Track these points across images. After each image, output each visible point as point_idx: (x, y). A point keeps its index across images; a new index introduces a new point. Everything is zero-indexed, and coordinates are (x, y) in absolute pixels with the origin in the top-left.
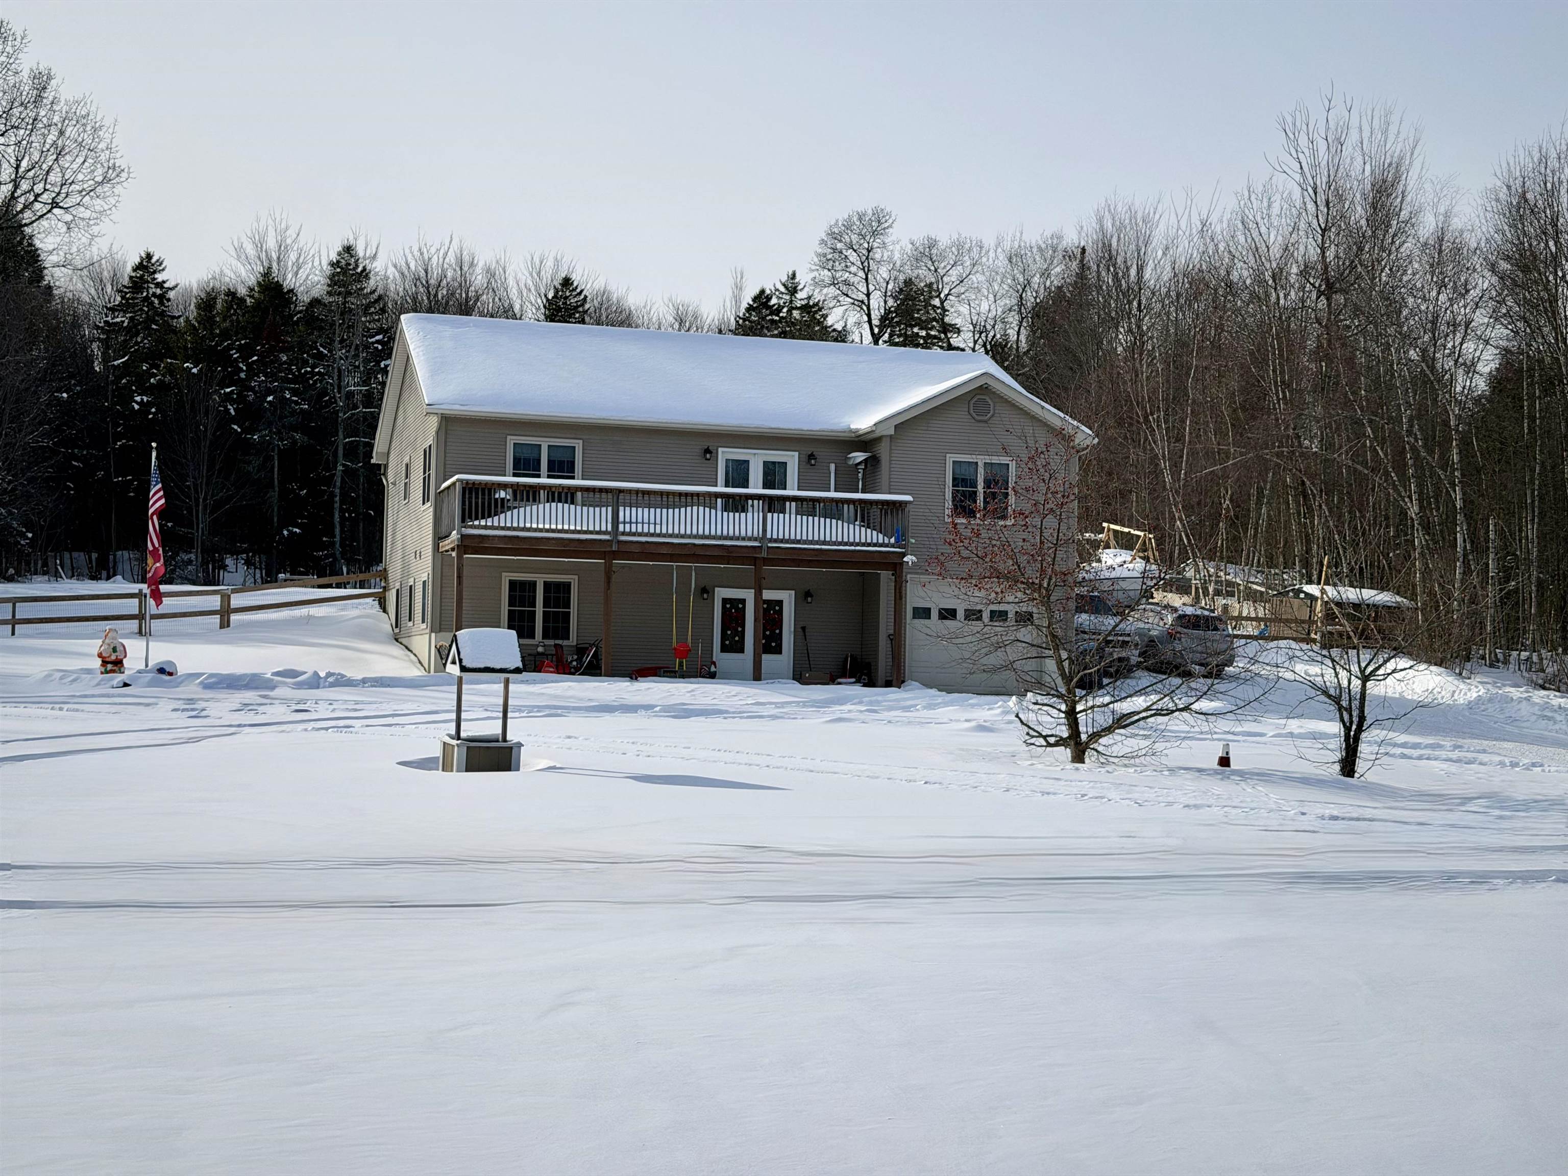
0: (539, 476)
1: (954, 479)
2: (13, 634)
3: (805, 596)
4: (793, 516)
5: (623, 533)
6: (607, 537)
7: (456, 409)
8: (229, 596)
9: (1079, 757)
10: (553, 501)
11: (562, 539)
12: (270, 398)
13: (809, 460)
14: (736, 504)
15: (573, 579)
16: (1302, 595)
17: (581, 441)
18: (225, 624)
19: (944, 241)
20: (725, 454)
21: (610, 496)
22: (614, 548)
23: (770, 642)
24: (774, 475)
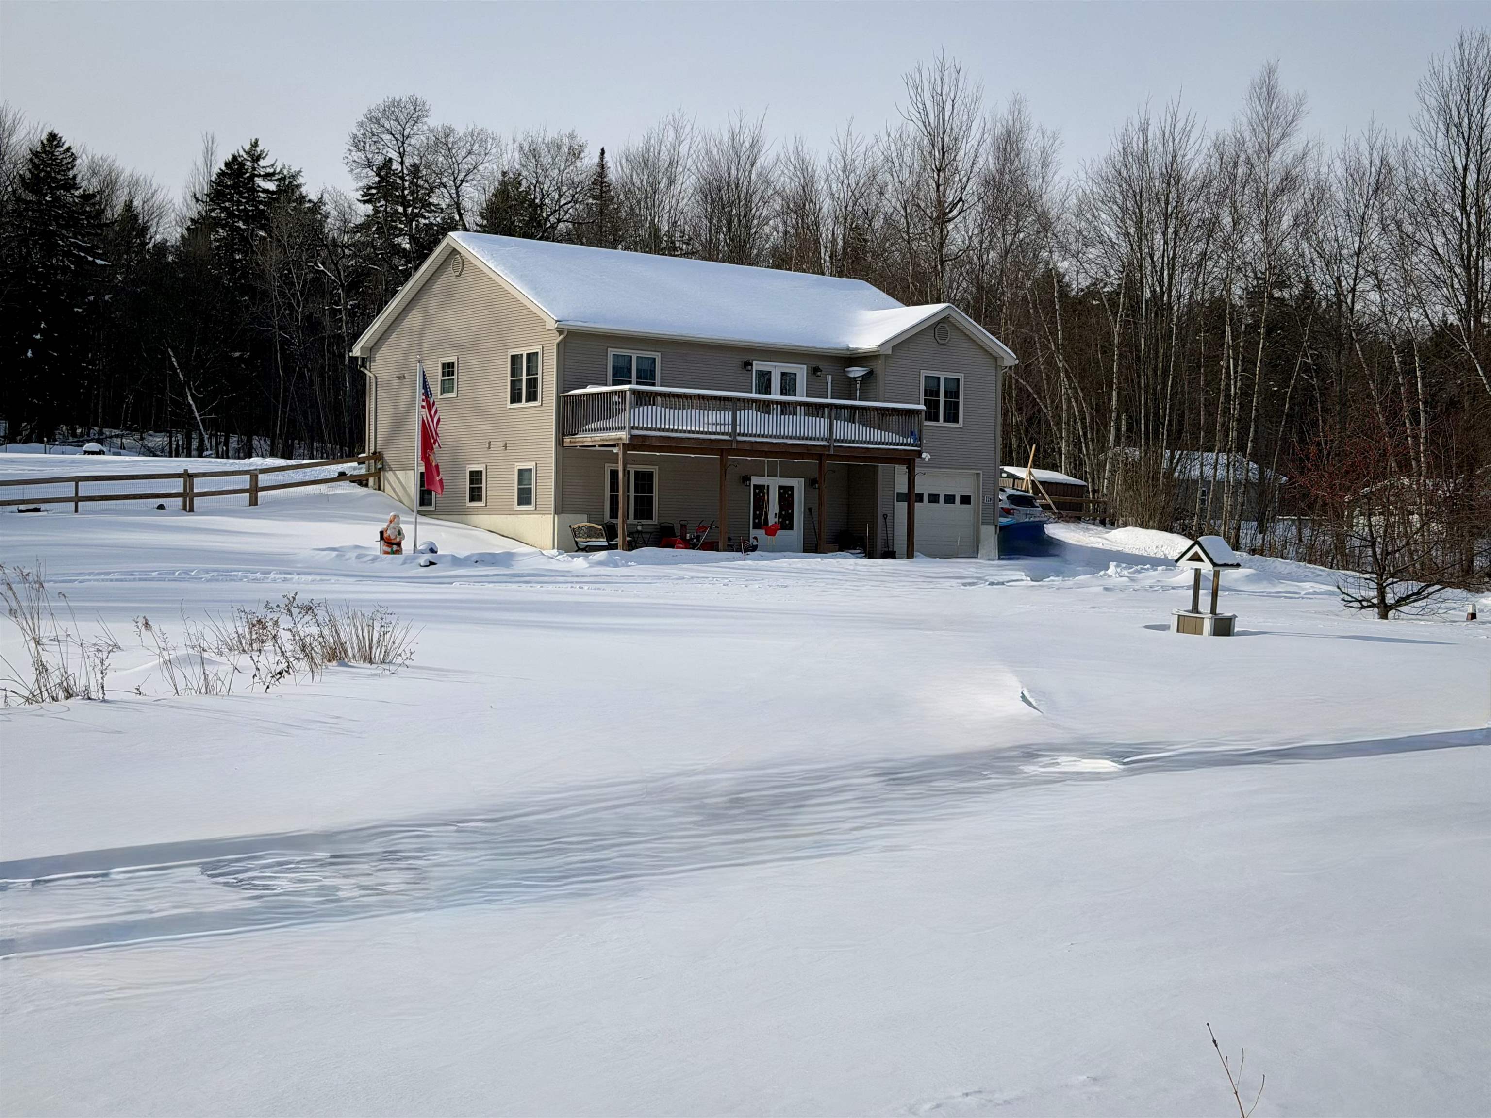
0: (653, 385)
1: (925, 390)
2: (76, 511)
3: (811, 483)
5: (739, 435)
6: (729, 437)
7: (578, 324)
8: (257, 476)
11: (699, 439)
13: (815, 371)
14: (787, 408)
15: (654, 469)
17: (659, 354)
18: (254, 502)
19: (460, 130)
22: (734, 446)
23: (786, 522)
24: (788, 384)
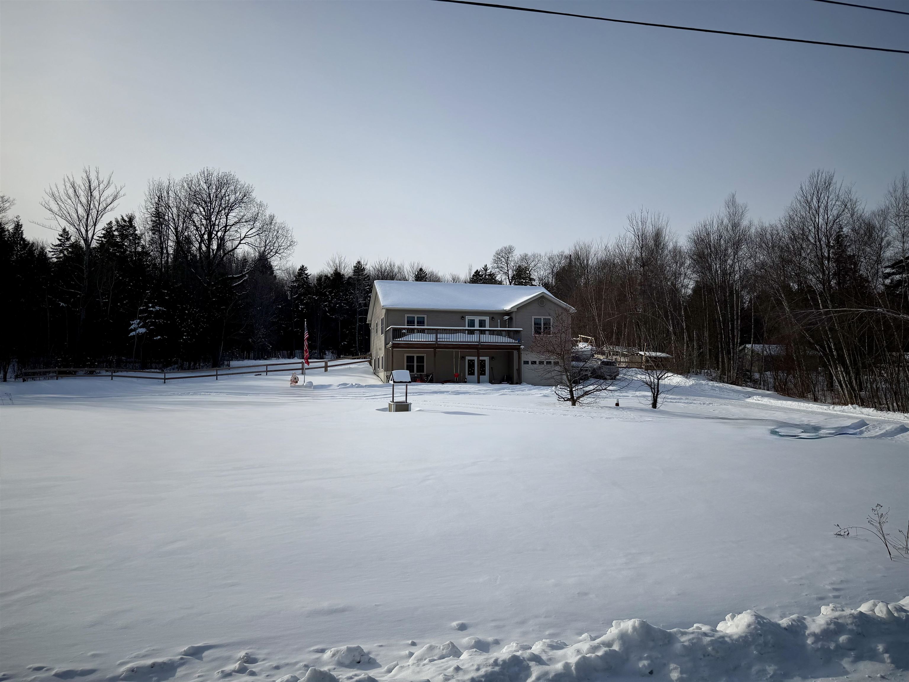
0: (414, 326)
1: (534, 323)
2: (267, 375)
3: (492, 359)
4: (488, 335)
5: (439, 341)
6: (434, 343)
7: (390, 307)
8: (327, 363)
9: (574, 404)
10: (419, 333)
11: (421, 344)
12: (338, 305)
13: (492, 319)
14: (471, 332)
15: (425, 355)
16: (639, 355)
17: (426, 315)
18: (326, 370)
19: (530, 254)
20: (468, 318)
21: (435, 331)
22: (436, 346)
23: (482, 372)
24: (482, 323)
